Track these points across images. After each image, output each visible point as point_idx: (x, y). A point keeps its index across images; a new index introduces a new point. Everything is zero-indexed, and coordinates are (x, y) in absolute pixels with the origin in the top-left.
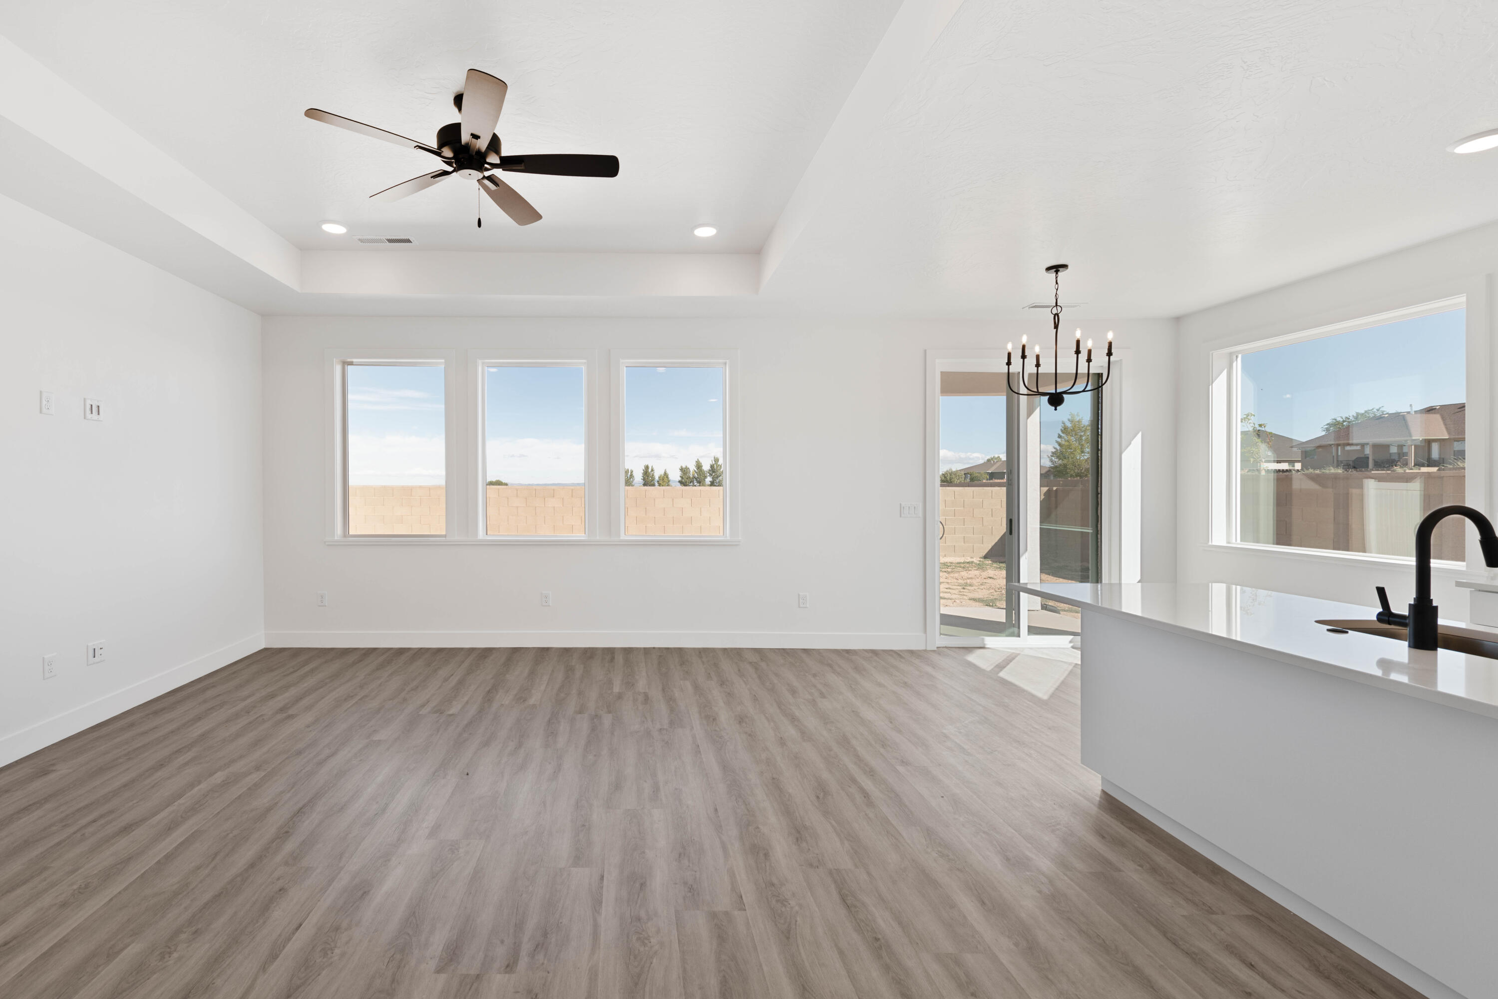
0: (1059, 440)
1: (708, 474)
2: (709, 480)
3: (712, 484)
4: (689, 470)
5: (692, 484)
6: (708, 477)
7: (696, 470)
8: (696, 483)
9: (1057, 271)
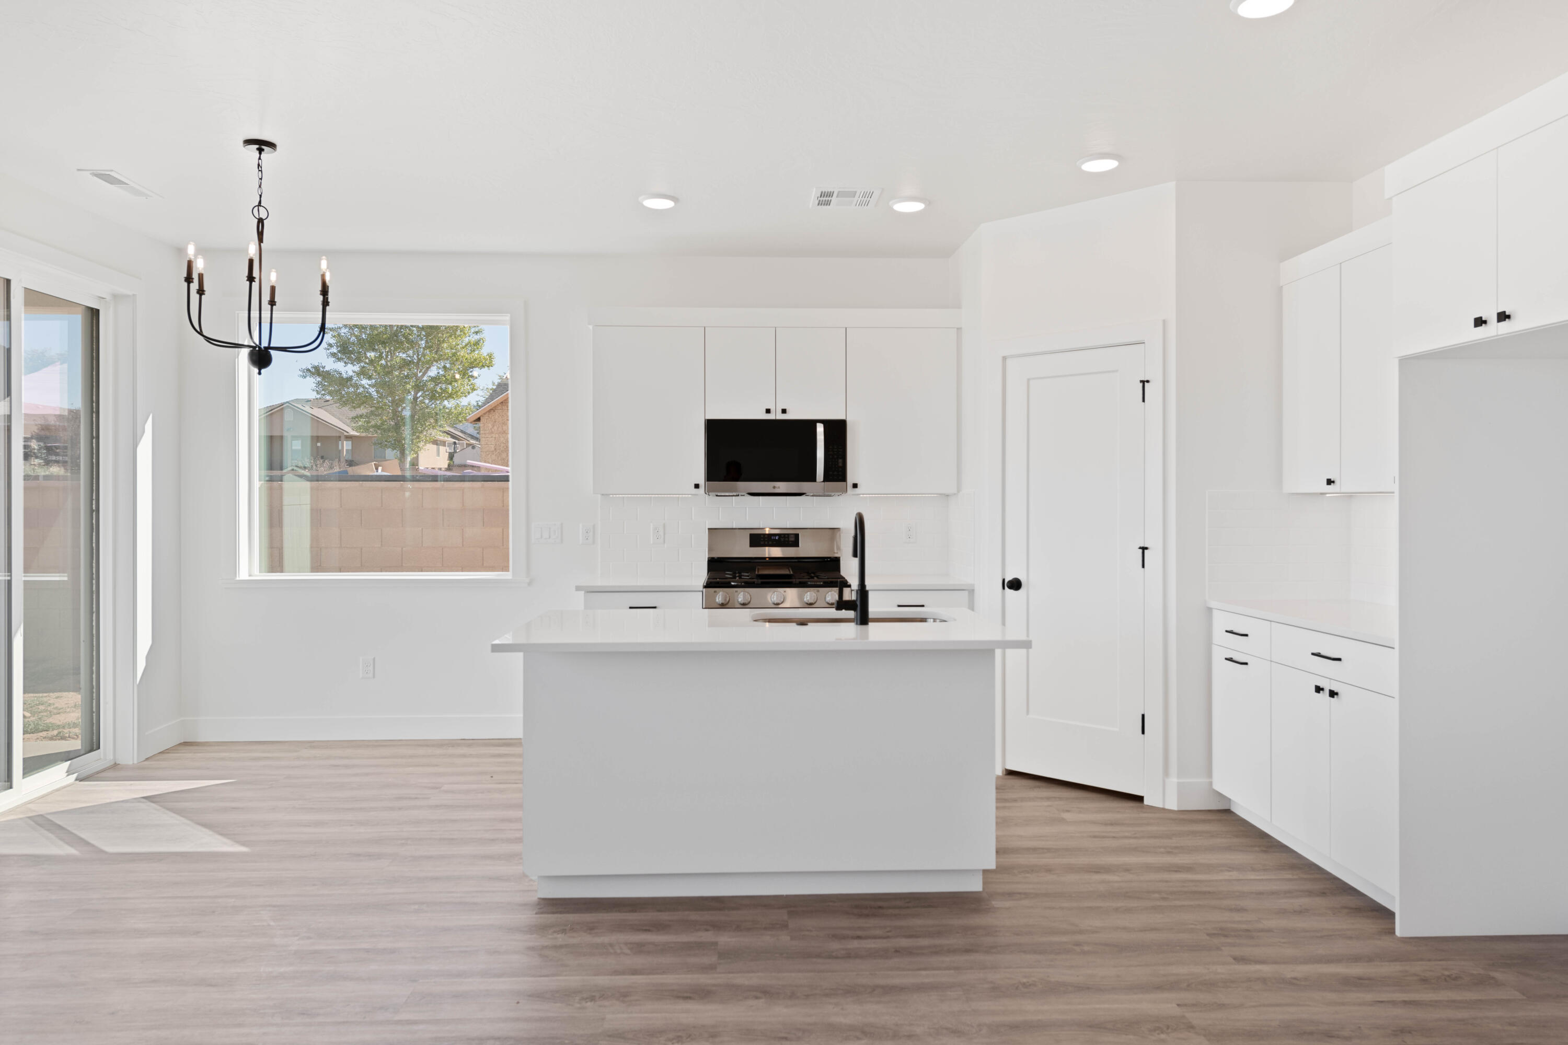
9: (260, 151)
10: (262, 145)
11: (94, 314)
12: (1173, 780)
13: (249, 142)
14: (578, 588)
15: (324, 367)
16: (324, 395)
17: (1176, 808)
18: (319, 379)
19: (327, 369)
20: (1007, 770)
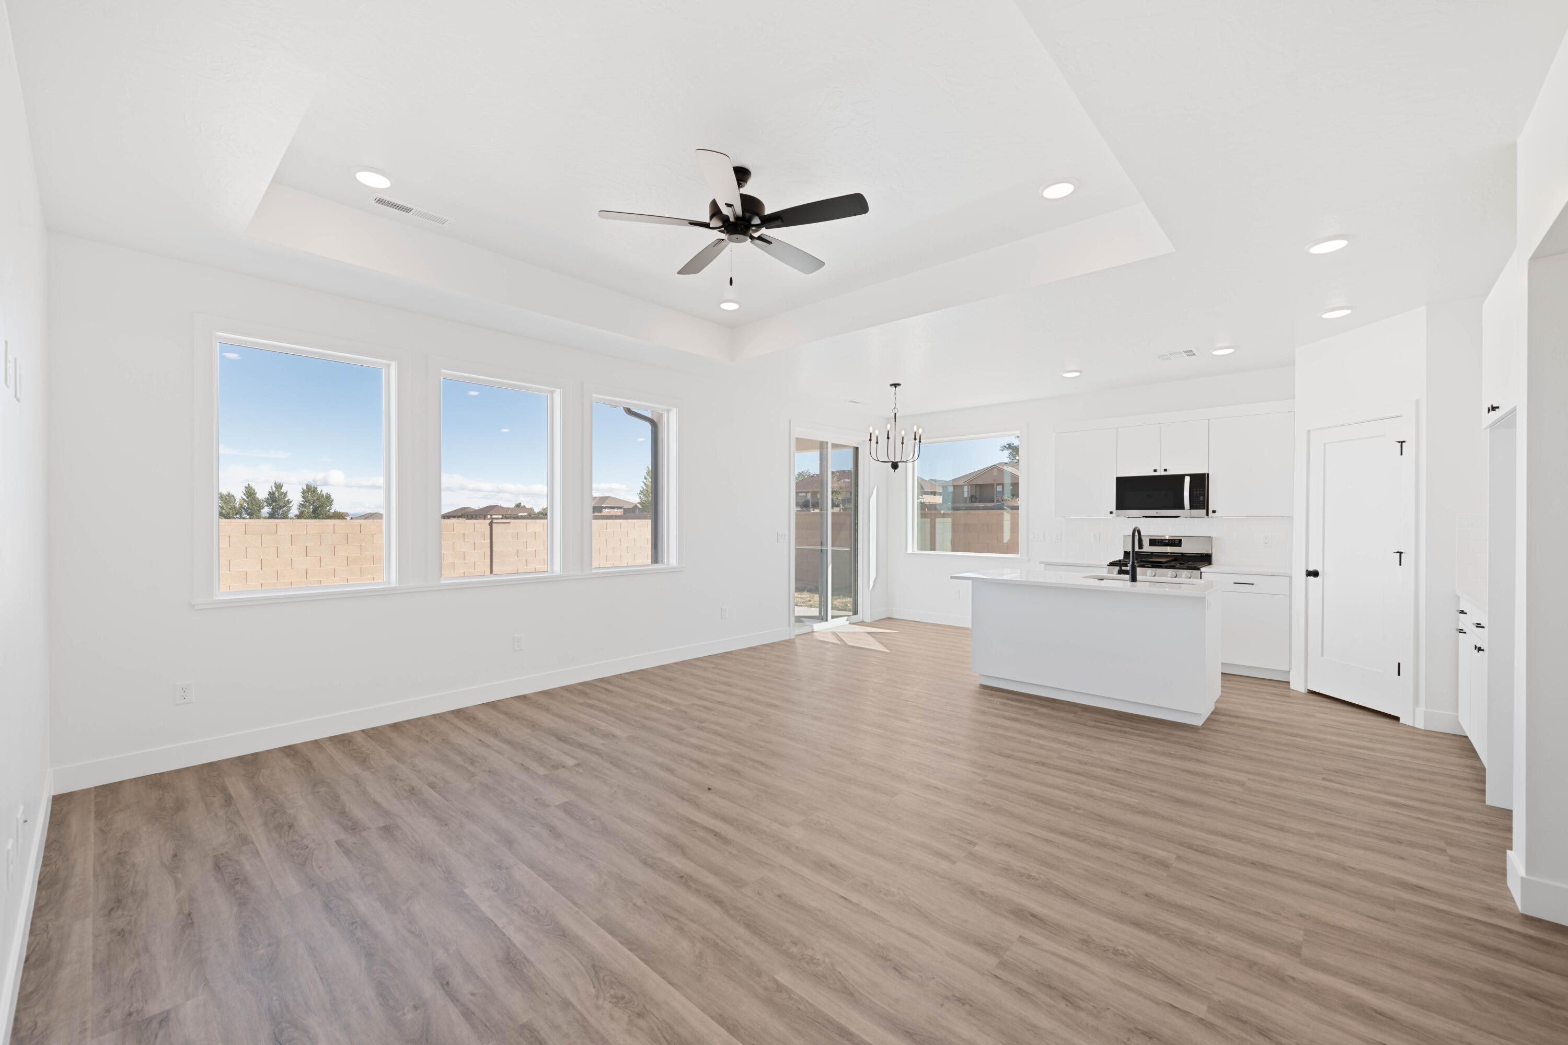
0: (645, 481)
1: (266, 504)
2: (266, 510)
3: (272, 516)
4: (234, 498)
5: (238, 516)
6: (266, 508)
7: (245, 497)
8: (245, 516)
9: (895, 387)
10: (895, 385)
11: (857, 449)
12: (1421, 709)
13: (891, 385)
14: (1041, 563)
15: (1013, 444)
16: (1013, 460)
17: (1423, 728)
18: (1011, 451)
19: (1015, 445)
20: (1308, 690)
